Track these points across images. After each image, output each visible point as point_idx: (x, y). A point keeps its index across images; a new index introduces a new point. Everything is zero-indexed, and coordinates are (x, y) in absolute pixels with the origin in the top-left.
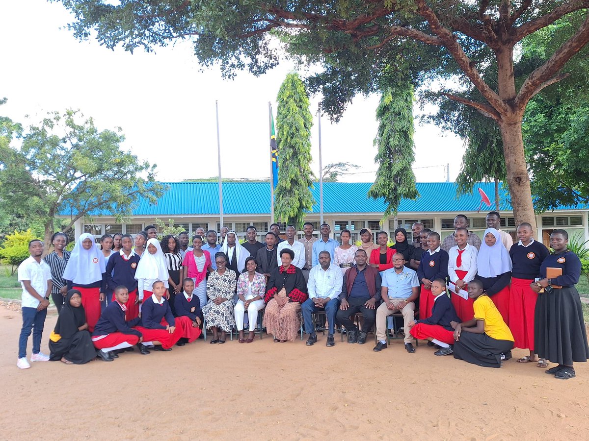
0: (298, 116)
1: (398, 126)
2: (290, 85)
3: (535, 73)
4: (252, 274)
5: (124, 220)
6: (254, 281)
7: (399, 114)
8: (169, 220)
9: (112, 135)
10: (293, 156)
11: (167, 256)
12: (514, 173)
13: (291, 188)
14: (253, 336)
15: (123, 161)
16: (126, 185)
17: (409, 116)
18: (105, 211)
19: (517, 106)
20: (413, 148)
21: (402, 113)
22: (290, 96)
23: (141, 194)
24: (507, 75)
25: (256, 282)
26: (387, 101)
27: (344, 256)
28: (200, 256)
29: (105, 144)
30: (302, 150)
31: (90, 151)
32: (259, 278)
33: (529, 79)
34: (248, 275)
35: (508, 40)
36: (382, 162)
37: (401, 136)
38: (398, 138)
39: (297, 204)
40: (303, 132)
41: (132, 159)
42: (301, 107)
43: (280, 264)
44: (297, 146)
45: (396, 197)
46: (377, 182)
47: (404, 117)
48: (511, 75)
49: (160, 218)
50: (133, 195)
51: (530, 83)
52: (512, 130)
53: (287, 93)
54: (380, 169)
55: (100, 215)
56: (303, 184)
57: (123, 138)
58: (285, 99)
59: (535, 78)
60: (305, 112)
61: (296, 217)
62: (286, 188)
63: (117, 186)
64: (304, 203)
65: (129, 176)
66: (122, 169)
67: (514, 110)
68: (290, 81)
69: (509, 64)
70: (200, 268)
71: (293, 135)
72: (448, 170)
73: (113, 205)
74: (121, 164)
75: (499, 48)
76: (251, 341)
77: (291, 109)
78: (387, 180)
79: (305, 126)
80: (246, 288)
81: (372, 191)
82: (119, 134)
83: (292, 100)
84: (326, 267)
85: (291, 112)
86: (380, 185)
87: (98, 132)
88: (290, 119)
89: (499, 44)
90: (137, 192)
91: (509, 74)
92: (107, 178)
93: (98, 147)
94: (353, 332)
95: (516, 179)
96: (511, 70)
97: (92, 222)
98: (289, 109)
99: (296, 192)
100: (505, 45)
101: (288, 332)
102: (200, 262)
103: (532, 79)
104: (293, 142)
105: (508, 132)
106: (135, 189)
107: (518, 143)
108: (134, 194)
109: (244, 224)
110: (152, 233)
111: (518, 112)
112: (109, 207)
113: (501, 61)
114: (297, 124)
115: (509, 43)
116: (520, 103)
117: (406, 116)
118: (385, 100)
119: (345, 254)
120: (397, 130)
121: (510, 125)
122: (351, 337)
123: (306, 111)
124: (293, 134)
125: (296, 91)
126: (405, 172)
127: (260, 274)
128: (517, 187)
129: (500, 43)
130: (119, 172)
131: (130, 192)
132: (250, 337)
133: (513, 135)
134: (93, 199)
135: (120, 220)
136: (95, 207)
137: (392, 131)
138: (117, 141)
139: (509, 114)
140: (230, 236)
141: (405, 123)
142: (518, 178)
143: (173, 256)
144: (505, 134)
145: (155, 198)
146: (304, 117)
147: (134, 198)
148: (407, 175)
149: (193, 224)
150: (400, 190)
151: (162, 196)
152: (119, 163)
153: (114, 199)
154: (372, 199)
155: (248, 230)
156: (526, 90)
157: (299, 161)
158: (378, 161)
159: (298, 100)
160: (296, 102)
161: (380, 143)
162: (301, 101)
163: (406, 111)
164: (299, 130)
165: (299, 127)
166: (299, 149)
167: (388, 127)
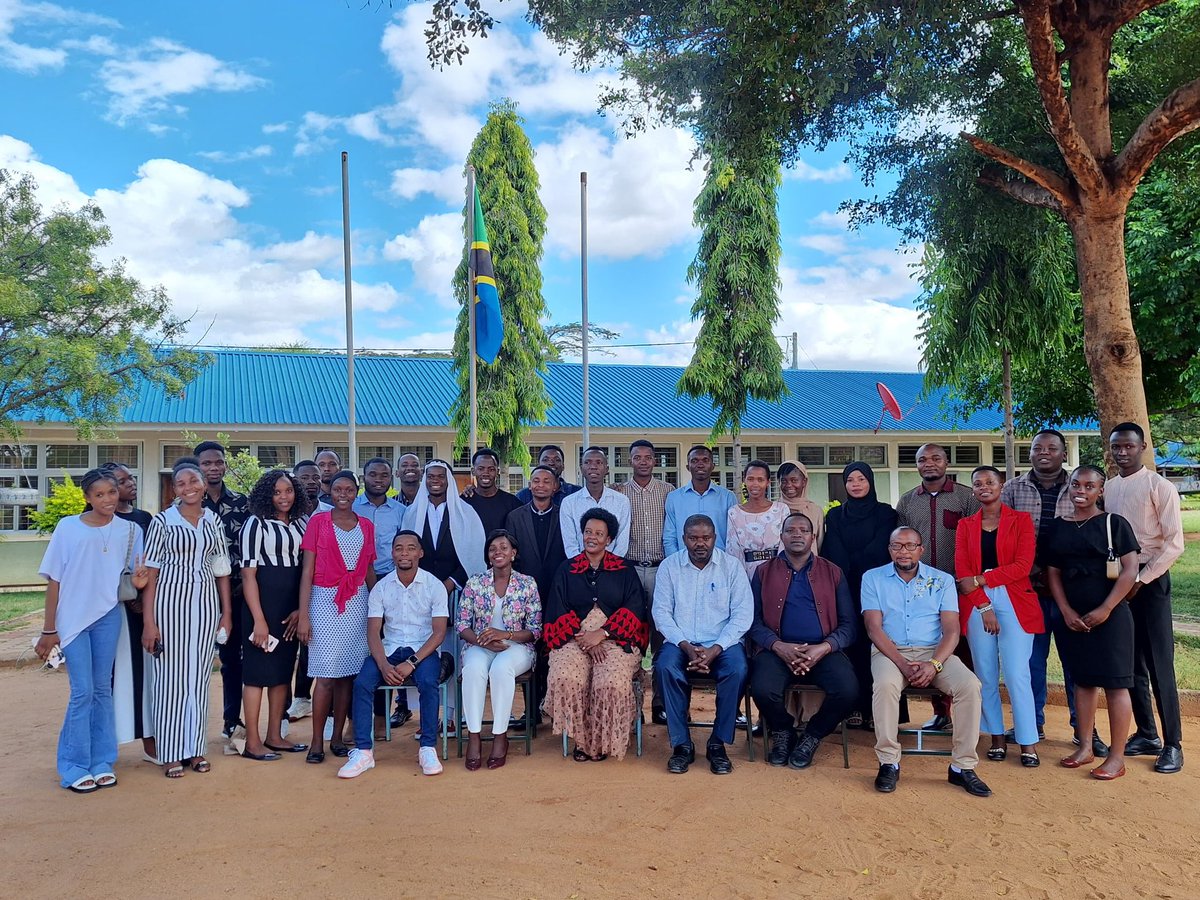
0: (516, 210)
1: (748, 237)
2: (496, 139)
3: (1183, 95)
4: (501, 579)
5: (102, 434)
6: (508, 593)
7: (750, 210)
8: (218, 435)
9: (77, 226)
10: (504, 297)
11: (270, 527)
12: (1107, 336)
13: (499, 370)
14: (506, 747)
15: (102, 291)
16: (108, 350)
17: (769, 218)
18: (53, 414)
19: (1123, 177)
20: (776, 289)
21: (754, 209)
22: (496, 164)
23: (144, 372)
24: (1095, 103)
25: (515, 596)
26: (723, 181)
27: (755, 529)
28: (348, 528)
29: (59, 248)
30: (525, 284)
31: (19, 263)
32: (522, 587)
33: (1164, 109)
34: (492, 579)
35: (1101, 18)
36: (710, 316)
37: (752, 261)
38: (746, 263)
39: (512, 406)
40: (527, 244)
41: (123, 288)
42: (520, 189)
43: (571, 551)
44: (514, 276)
45: (740, 395)
46: (699, 361)
47: (759, 218)
48: (1104, 104)
49: (195, 432)
50: (124, 376)
51: (1165, 120)
52: (1105, 234)
53: (492, 156)
54: (705, 332)
55: (41, 420)
56: (526, 360)
57: (104, 236)
58: (486, 168)
59: (1182, 108)
60: (530, 201)
61: (511, 434)
62: (486, 368)
63: (87, 351)
64: (528, 404)
65: (115, 327)
66: (97, 311)
67: (1113, 186)
68: (497, 129)
69: (1101, 76)
70: (350, 560)
71: (504, 250)
72: (795, 345)
73: (72, 397)
74: (97, 298)
75: (1079, 38)
76: (500, 762)
77: (501, 191)
78: (721, 356)
79: (531, 233)
80: (488, 613)
81: (688, 380)
82: (95, 225)
83: (502, 172)
84: (700, 559)
85: (501, 199)
86: (706, 366)
87: (42, 218)
88: (497, 214)
89: (1081, 27)
90: (136, 367)
91: (1100, 100)
92: (59, 332)
93: (39, 255)
94: (784, 735)
95: (1113, 349)
96: (1105, 90)
97: (18, 438)
98: (495, 193)
99: (511, 378)
100: (1094, 29)
101: (604, 732)
102: (350, 544)
103: (1172, 108)
104: (505, 265)
105: (1095, 237)
106: (128, 361)
107: (1118, 264)
108: (126, 372)
109: (380, 448)
110: (209, 462)
111: (1123, 189)
112: (60, 402)
113: (1082, 68)
114: (513, 227)
115: (1104, 26)
116: (1132, 168)
117: (764, 217)
118: (718, 179)
119: (755, 525)
120: (744, 246)
121: (1101, 220)
122: (776, 749)
123: (533, 198)
124: (505, 248)
125: (512, 154)
126: (761, 341)
127: (525, 577)
128: (1115, 368)
129: (1083, 26)
130: (90, 317)
131: (118, 368)
132: (498, 752)
133: (1107, 245)
134: (25, 382)
135: (88, 435)
136: (28, 400)
137: (732, 248)
138: (91, 240)
139: (1102, 194)
140: (432, 472)
141: (760, 231)
142: (1117, 346)
143: (287, 529)
144: (1087, 242)
145: (178, 382)
146: (529, 212)
147: (126, 382)
148: (765, 347)
149: (259, 448)
150: (749, 378)
151: (194, 377)
152: (92, 295)
153: (77, 380)
154: (686, 397)
155: (477, 460)
156: (1151, 137)
157: (517, 309)
158: (700, 313)
159: (515, 173)
160: (511, 177)
161: (704, 274)
162: (521, 175)
163: (763, 205)
164: (517, 240)
165: (518, 233)
166: (518, 281)
167: (724, 240)
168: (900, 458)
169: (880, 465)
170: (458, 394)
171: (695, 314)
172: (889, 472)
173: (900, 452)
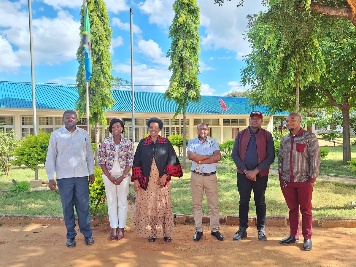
0: (101, 28)
1: (189, 42)
7: (190, 32)
13: (95, 89)
17: (197, 35)
20: (198, 62)
21: (192, 32)
22: (93, 10)
26: (181, 20)
30: (104, 57)
36: (175, 71)
37: (191, 51)
38: (189, 51)
39: (100, 102)
40: (105, 42)
42: (102, 21)
44: (100, 53)
46: (172, 86)
47: (193, 35)
53: (91, 7)
54: (173, 76)
56: (105, 85)
60: (106, 26)
61: (100, 112)
64: (106, 102)
71: (96, 43)
77: (95, 21)
78: (179, 85)
79: (106, 38)
81: (168, 94)
83: (95, 14)
85: (95, 24)
86: (174, 89)
88: (94, 29)
99: (99, 92)
109: (47, 118)
114: (100, 34)
117: (195, 35)
118: (179, 20)
120: (188, 45)
124: (96, 42)
125: (99, 7)
126: (194, 80)
137: (184, 46)
141: (193, 40)
146: (105, 30)
148: (195, 82)
150: (190, 94)
157: (102, 66)
158: (172, 69)
159: (100, 15)
160: (98, 16)
161: (173, 55)
162: (102, 16)
163: (194, 30)
164: (101, 39)
165: (102, 37)
166: (102, 55)
167: (181, 43)
168: (224, 123)
169: (218, 125)
170: (78, 97)
171: (170, 70)
172: (220, 127)
173: (223, 121)
